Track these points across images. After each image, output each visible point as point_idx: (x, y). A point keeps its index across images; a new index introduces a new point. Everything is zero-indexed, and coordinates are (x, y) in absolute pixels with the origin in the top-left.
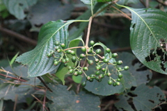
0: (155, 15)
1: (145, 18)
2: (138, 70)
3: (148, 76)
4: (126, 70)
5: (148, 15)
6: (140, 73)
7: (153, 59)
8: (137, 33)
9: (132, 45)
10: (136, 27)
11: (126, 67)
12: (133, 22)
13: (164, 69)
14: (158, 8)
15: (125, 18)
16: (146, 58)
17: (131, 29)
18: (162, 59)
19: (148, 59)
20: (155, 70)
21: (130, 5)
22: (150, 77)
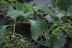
0: (40, 22)
1: (36, 24)
2: (34, 44)
3: (38, 47)
4: (29, 44)
5: (37, 22)
6: (35, 45)
7: (40, 40)
8: (33, 30)
9: (32, 35)
10: (33, 27)
11: (29, 43)
12: (32, 25)
13: (44, 44)
14: (41, 20)
15: (28, 24)
16: (37, 40)
17: (31, 28)
18: (43, 40)
19: (38, 40)
20: (41, 44)
21: (30, 19)
22: (39, 47)
